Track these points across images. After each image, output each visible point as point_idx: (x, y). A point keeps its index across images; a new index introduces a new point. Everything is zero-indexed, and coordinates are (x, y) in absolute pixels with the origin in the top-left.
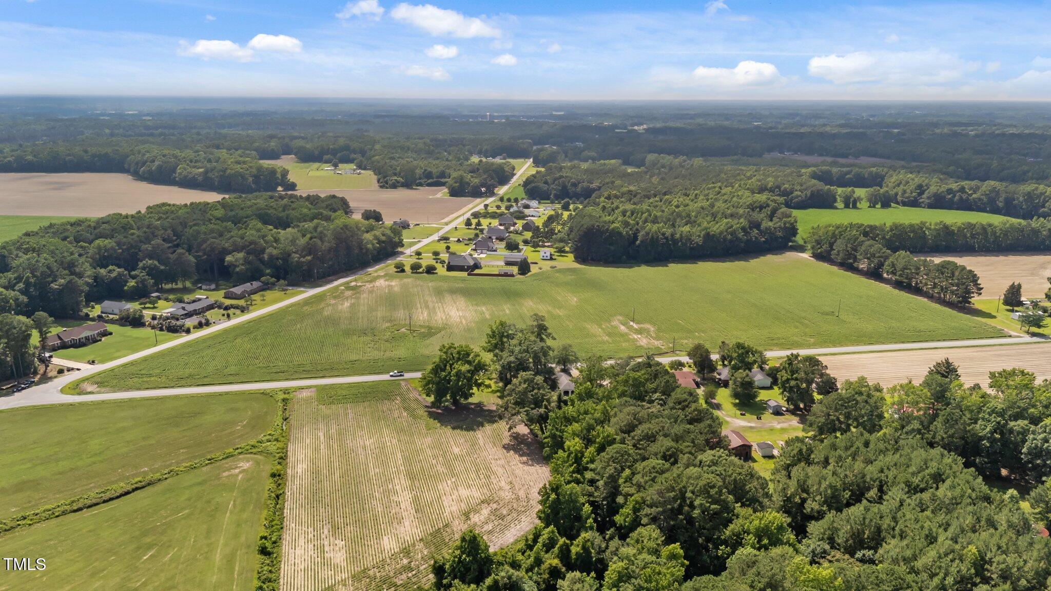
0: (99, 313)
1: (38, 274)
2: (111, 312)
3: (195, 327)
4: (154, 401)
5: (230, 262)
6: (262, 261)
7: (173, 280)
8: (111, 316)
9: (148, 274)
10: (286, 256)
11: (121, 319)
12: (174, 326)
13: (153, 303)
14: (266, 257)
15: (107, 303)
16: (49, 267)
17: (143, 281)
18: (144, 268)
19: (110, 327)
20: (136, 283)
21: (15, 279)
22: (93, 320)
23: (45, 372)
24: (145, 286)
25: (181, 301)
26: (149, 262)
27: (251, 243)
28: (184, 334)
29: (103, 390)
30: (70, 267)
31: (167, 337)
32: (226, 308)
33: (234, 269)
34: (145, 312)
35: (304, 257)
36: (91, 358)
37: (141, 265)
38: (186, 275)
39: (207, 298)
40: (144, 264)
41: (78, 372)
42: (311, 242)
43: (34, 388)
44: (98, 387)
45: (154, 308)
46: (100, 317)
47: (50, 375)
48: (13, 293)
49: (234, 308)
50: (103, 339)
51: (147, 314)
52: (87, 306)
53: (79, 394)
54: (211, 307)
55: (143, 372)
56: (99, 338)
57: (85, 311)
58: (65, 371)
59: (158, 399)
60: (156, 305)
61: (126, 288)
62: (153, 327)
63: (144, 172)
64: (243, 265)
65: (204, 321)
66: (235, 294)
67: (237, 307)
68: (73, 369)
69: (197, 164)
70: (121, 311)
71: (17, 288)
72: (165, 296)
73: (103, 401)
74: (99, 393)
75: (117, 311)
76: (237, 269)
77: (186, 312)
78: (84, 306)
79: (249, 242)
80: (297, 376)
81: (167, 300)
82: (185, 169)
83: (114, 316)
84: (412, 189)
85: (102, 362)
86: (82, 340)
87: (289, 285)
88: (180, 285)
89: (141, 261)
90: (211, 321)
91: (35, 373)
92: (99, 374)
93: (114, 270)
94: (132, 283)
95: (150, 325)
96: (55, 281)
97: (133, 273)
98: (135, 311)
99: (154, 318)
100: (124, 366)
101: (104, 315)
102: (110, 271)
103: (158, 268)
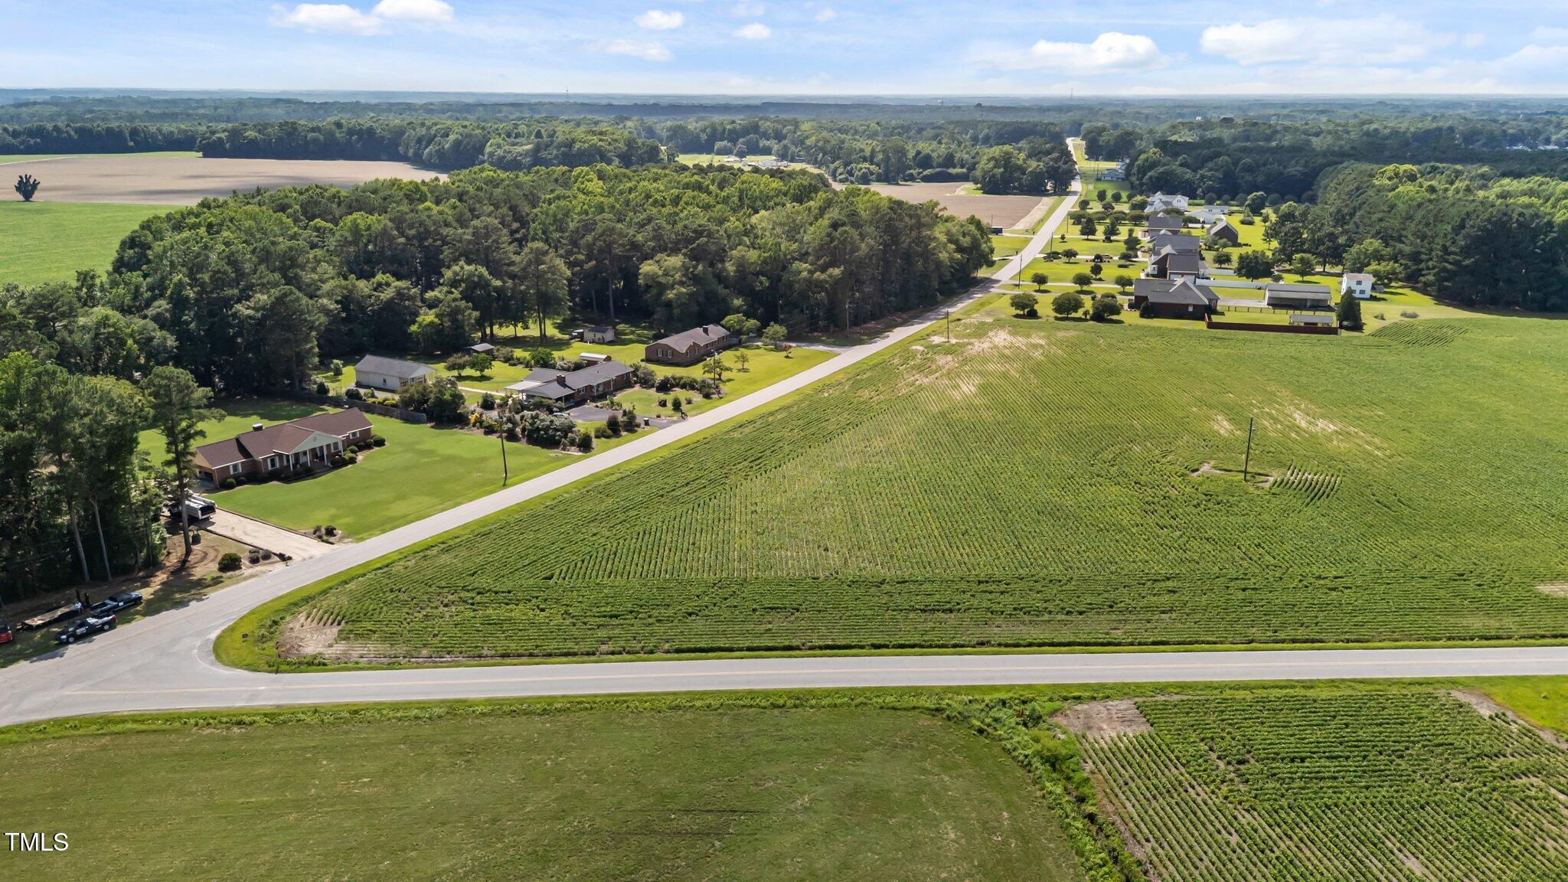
0: (352, 386)
1: (206, 277)
2: (380, 383)
3: (600, 434)
4: (538, 723)
5: (653, 277)
6: (720, 278)
7: (516, 317)
8: (381, 396)
9: (466, 297)
10: (776, 267)
11: (406, 403)
12: (546, 429)
13: (481, 365)
14: (730, 267)
15: (370, 362)
16: (232, 260)
17: (454, 313)
18: (454, 283)
19: (378, 425)
20: (437, 316)
21: (151, 288)
22: (336, 402)
23: (184, 563)
24: (457, 325)
25: (545, 363)
26: (467, 267)
27: (699, 233)
28: (574, 452)
29: (357, 650)
30: (288, 267)
31: (533, 460)
32: (665, 386)
33: (661, 294)
34: (463, 388)
35: (823, 270)
36: (322, 519)
37: (448, 274)
38: (546, 305)
39: (608, 359)
40: (456, 274)
41: (280, 566)
42: (837, 234)
43: (141, 626)
44: (343, 637)
45: (483, 378)
46: (353, 396)
47: (199, 572)
48: (138, 323)
49: (683, 387)
50: (360, 457)
51: (472, 393)
52: (324, 366)
53: (274, 667)
54: (624, 382)
55: (482, 581)
56: (348, 455)
57: (319, 378)
58: (245, 562)
59: (547, 709)
60: (487, 372)
61: (414, 328)
62: (489, 430)
63: (430, 154)
64: (682, 283)
65: (621, 418)
66: (674, 351)
67: (690, 385)
68: (267, 555)
69: (517, 140)
70: (404, 383)
71: (151, 312)
72: (505, 350)
73: (355, 711)
74: (343, 664)
75: (394, 383)
76: (671, 295)
77: (568, 392)
78: (315, 368)
79: (695, 231)
80: (1000, 630)
81: (509, 360)
82: (499, 146)
83: (389, 395)
84: (898, 184)
85: (357, 533)
86: (302, 460)
87: (791, 337)
88: (534, 331)
89: (449, 267)
90: (640, 417)
91: (153, 564)
92: (345, 579)
93: (388, 285)
94: (428, 317)
95: (479, 423)
96: (244, 297)
97: (429, 295)
98: (439, 383)
99: (487, 404)
100: (423, 551)
101: (362, 391)
102: (379, 287)
103: (487, 284)
